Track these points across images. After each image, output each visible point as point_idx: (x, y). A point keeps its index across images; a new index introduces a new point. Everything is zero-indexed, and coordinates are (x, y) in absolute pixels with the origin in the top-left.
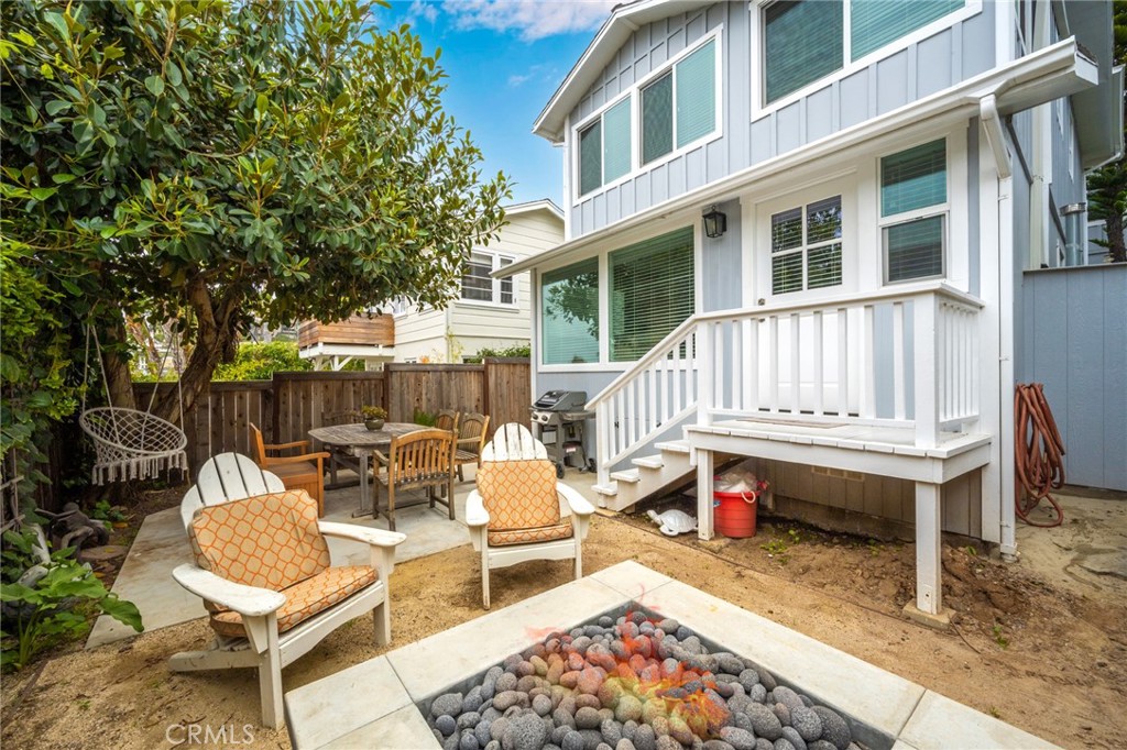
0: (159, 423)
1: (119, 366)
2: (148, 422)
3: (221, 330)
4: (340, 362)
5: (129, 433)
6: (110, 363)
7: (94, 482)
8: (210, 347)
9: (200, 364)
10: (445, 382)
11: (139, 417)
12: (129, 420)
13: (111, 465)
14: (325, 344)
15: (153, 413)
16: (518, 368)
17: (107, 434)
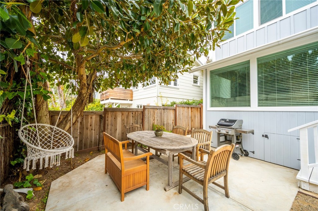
0: (60, 131)
1: (43, 102)
2: (55, 131)
3: (90, 88)
4: (116, 105)
5: (46, 137)
6: (39, 101)
7: (24, 168)
8: (84, 95)
9: (80, 103)
10: (163, 113)
11: (51, 129)
12: (46, 130)
13: (35, 159)
14: (111, 99)
15: (58, 126)
16: (185, 108)
17: (33, 142)
